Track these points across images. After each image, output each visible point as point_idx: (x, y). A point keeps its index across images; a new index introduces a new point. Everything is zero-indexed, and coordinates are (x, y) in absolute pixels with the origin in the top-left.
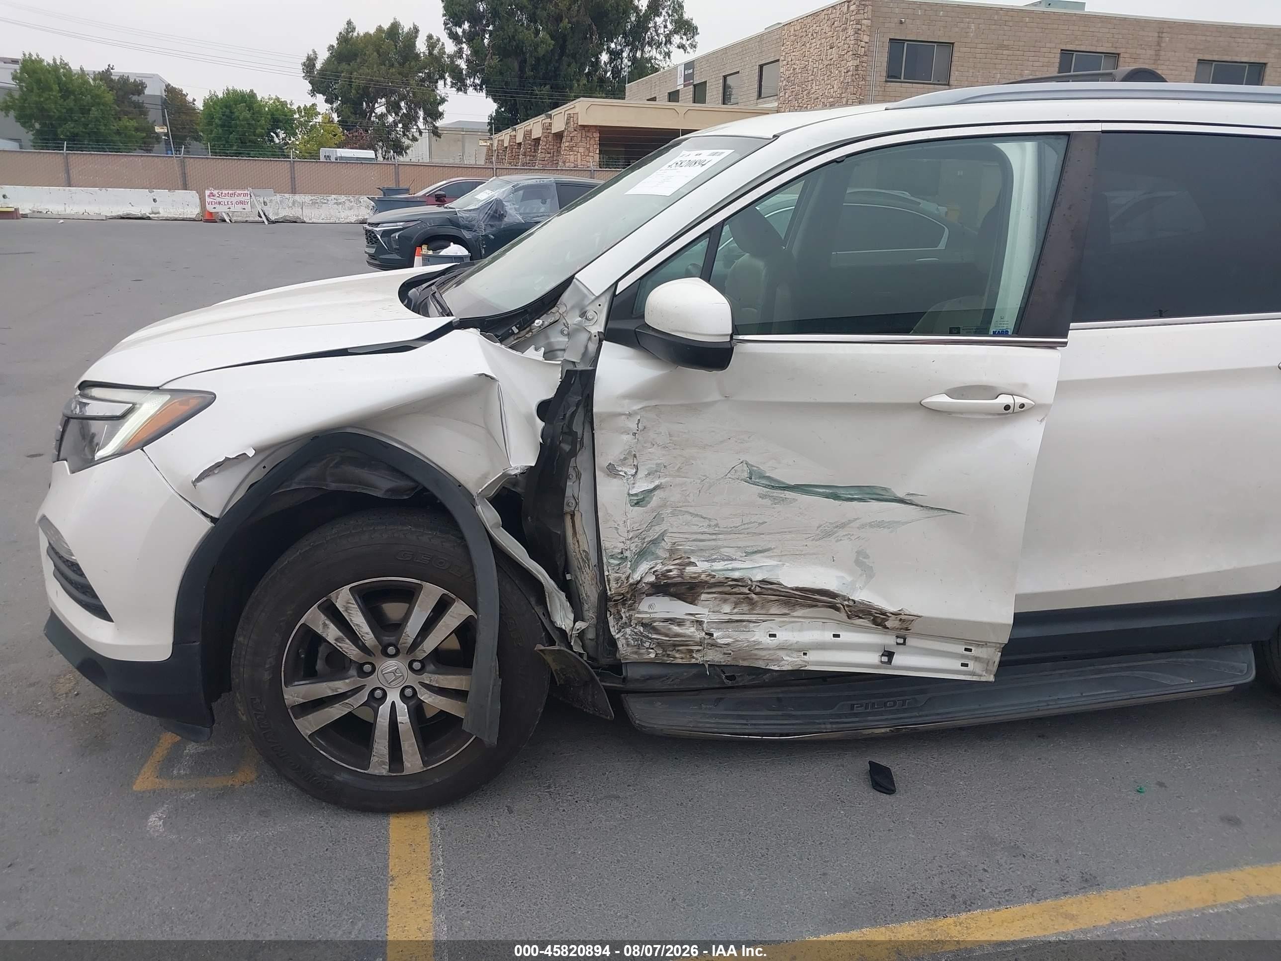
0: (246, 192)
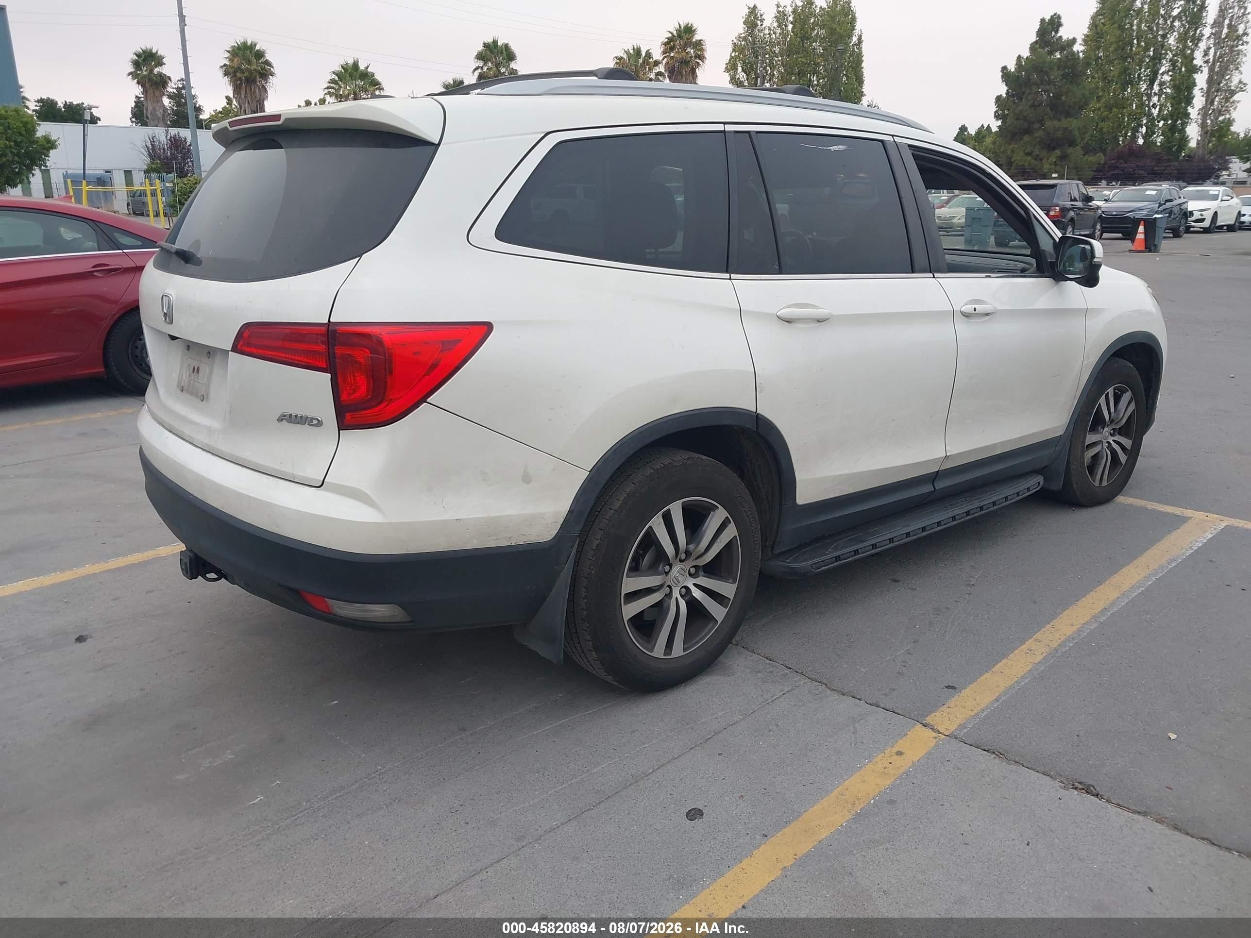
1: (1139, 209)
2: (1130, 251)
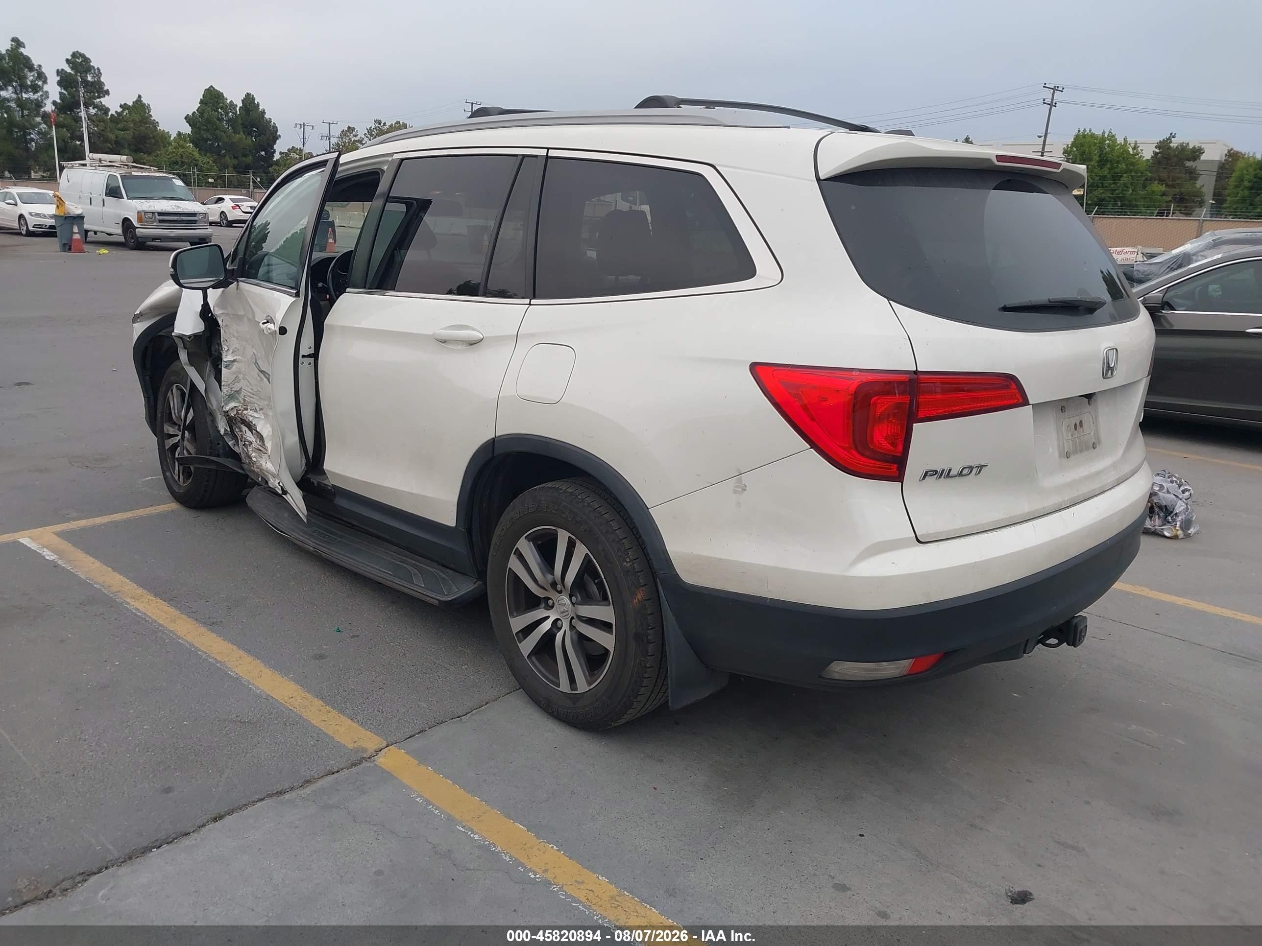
0: (1133, 250)
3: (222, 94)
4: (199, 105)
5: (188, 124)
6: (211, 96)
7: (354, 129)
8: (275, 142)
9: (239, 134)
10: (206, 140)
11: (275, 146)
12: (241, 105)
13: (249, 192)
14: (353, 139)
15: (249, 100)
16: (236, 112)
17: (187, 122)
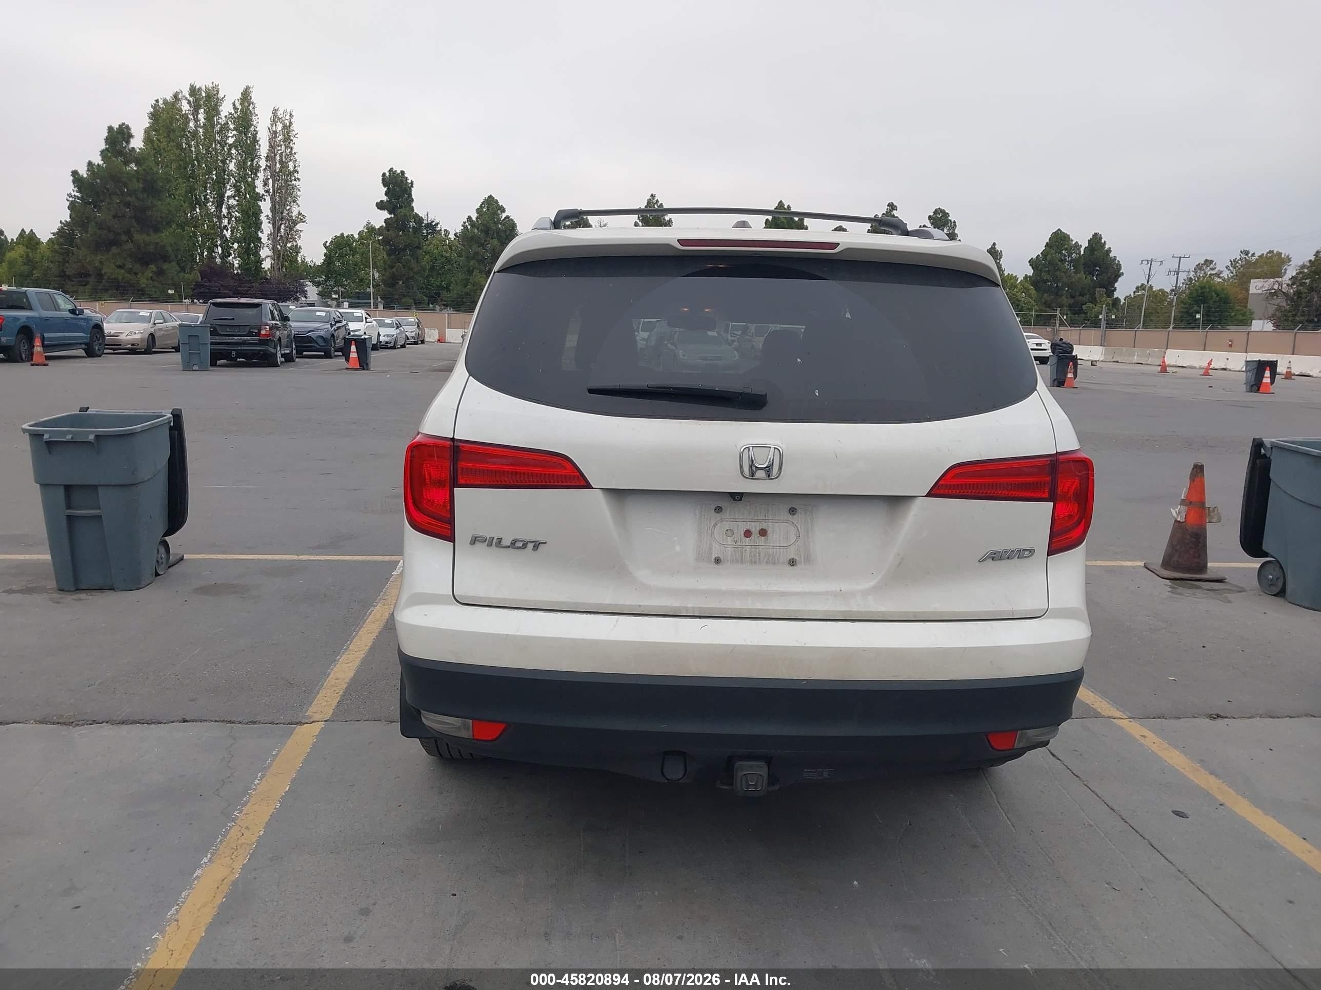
1: (316, 329)
2: (347, 369)
3: (1069, 236)
4: (1044, 248)
5: (1030, 267)
6: (1057, 238)
7: (1212, 261)
8: (1116, 280)
9: (1079, 273)
10: (1046, 281)
11: (1116, 284)
12: (1087, 245)
13: (1054, 329)
14: (1209, 273)
15: (1096, 242)
16: (1080, 252)
17: (1030, 265)
